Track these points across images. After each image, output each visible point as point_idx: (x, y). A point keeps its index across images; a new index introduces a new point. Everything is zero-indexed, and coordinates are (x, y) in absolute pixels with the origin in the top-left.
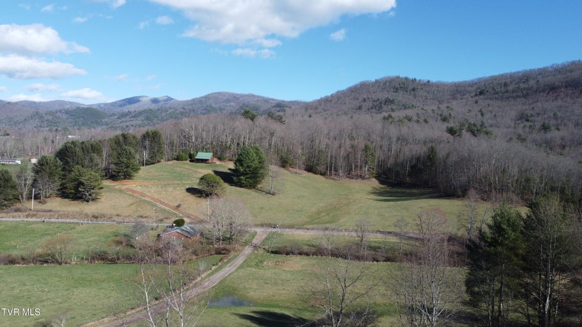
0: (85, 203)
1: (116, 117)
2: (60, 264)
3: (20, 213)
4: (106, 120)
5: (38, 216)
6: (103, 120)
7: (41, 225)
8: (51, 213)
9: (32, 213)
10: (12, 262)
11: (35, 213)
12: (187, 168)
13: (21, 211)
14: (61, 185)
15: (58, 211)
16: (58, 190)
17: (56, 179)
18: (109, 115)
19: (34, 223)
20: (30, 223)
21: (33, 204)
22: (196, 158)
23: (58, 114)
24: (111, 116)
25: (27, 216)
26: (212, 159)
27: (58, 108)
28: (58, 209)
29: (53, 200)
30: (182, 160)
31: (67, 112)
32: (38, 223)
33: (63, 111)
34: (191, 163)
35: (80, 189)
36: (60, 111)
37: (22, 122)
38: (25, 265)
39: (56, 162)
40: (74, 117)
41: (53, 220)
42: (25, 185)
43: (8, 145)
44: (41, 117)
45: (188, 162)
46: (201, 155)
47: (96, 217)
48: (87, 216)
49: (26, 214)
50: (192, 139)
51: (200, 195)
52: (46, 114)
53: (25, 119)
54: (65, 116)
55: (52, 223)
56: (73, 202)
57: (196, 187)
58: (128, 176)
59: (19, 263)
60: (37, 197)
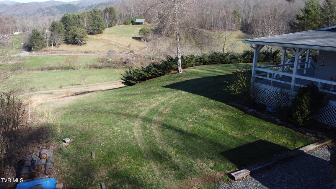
0: (79, 46)
1: (85, 8)
2: (75, 69)
3: (47, 52)
4: (80, 11)
5: (57, 53)
6: (78, 11)
7: (59, 57)
8: (63, 51)
9: (53, 52)
10: (51, 69)
11: (55, 51)
12: (131, 28)
13: (47, 51)
14: (65, 38)
15: (67, 50)
16: (64, 40)
17: (62, 34)
18: (81, 8)
19: (55, 56)
20: (54, 56)
21: (53, 48)
22: (136, 22)
23: (52, 8)
24: (82, 8)
25: (51, 53)
26: (145, 23)
27: (51, 5)
28: (66, 49)
29: (63, 46)
30: (128, 24)
31: (57, 7)
32: (57, 56)
33: (54, 7)
34: (133, 25)
35: (76, 38)
36: (53, 7)
37: (33, 14)
38: (57, 70)
39: (61, 24)
40: (61, 10)
41: (65, 55)
42: (47, 37)
43: (30, 23)
44: (43, 11)
45: (131, 25)
46: (138, 21)
47: (87, 53)
48: (82, 52)
49: (50, 52)
50: (132, 12)
51: (140, 40)
52: (46, 9)
53: (35, 13)
54: (56, 10)
55: (64, 55)
56: (73, 46)
57: (138, 36)
58: (100, 32)
59: (55, 70)
60: (54, 45)
